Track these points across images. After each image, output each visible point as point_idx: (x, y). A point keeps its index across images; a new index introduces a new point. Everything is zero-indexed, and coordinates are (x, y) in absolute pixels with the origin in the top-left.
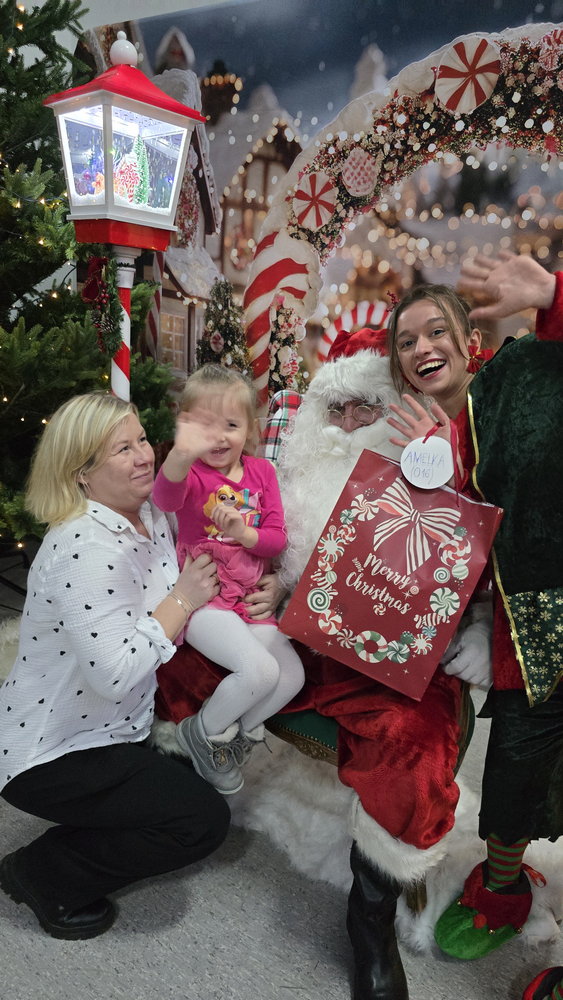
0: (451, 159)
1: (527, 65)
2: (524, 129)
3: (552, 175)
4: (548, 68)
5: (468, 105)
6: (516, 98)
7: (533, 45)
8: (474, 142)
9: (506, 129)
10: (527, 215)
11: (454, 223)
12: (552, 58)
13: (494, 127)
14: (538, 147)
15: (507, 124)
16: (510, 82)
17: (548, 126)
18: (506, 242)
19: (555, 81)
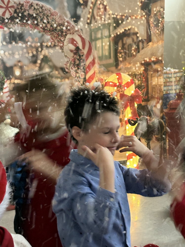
0: (6, 29)
1: (21, 7)
2: (23, 22)
3: (32, 34)
4: (26, 9)
5: (7, 15)
6: (20, 15)
7: (22, 3)
8: (11, 25)
9: (19, 22)
10: (29, 43)
11: (10, 46)
12: (27, 6)
13: (16, 21)
14: (28, 27)
15: (19, 21)
16: (18, 11)
17: (29, 22)
18: (25, 50)
19: (29, 12)
